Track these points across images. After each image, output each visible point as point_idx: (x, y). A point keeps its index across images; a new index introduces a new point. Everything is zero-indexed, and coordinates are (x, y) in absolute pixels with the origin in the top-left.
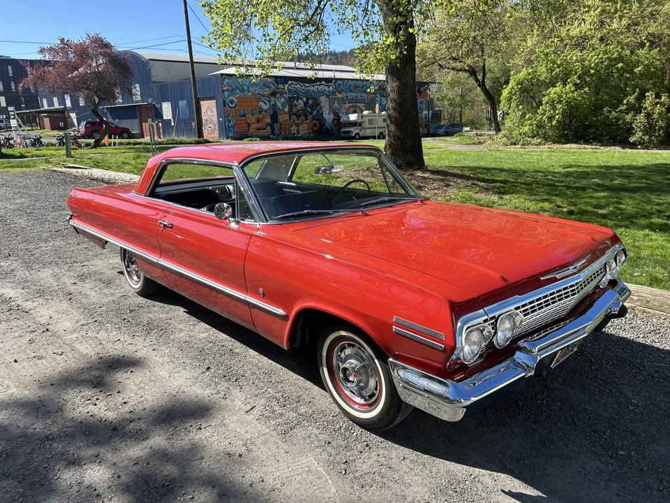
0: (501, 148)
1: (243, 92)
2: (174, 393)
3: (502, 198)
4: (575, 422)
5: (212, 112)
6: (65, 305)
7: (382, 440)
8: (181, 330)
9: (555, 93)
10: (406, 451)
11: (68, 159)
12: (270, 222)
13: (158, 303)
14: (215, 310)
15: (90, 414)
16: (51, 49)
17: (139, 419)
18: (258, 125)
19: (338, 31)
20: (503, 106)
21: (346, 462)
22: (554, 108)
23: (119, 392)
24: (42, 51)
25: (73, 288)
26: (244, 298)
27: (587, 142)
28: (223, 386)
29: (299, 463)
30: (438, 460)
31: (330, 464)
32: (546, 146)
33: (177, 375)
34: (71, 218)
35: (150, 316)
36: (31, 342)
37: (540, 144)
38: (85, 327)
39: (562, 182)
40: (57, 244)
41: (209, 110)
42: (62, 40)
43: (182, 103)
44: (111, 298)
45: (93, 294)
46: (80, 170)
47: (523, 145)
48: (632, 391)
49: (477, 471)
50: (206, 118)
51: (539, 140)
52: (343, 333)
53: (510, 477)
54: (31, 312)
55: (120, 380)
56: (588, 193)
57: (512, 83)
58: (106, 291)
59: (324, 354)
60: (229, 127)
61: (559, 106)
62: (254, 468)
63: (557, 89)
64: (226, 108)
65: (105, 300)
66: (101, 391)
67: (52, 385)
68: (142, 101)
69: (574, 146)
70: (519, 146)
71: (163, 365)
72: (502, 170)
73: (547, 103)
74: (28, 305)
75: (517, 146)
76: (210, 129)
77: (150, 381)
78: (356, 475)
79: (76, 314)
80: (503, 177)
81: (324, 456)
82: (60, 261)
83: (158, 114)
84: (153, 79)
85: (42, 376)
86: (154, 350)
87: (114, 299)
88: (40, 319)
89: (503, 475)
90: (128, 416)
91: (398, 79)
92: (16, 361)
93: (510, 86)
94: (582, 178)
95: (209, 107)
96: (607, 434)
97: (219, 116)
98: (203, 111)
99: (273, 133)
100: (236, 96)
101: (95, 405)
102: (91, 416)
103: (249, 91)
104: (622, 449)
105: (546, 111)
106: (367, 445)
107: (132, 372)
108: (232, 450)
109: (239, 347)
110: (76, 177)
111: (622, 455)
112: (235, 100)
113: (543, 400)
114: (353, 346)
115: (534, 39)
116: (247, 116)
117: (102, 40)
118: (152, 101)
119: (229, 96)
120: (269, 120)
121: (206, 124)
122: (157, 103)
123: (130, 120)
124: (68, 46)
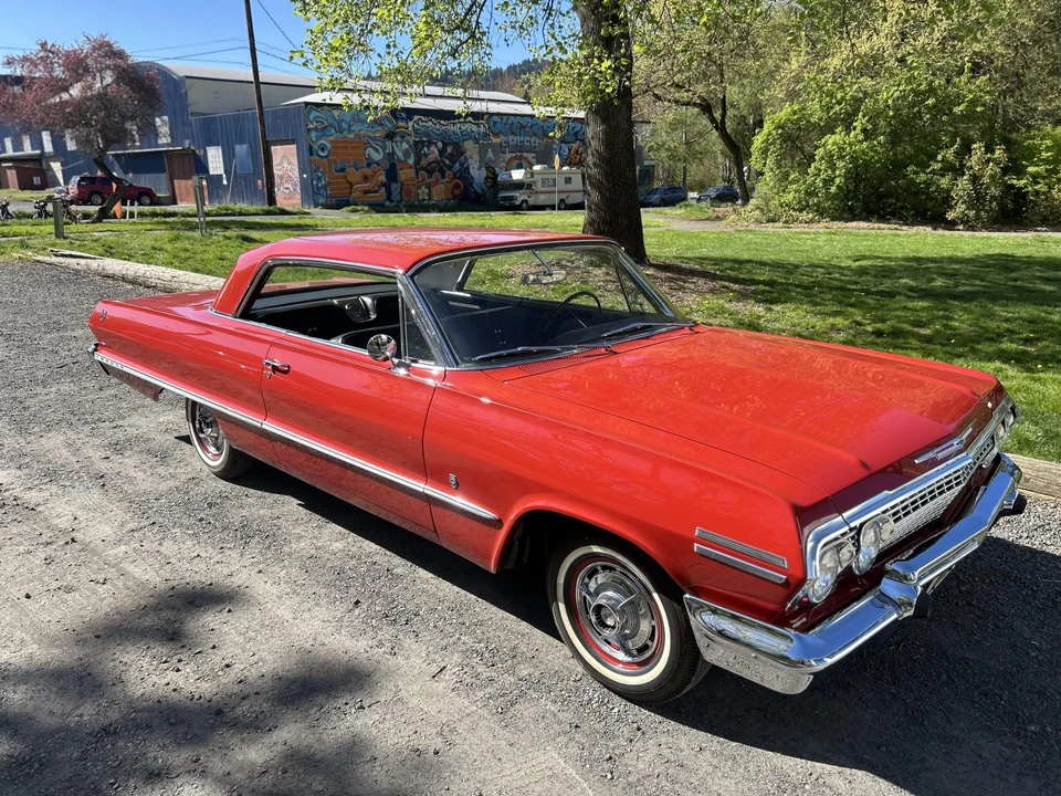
0: (752, 227)
1: (341, 132)
2: (308, 646)
3: (770, 309)
4: (953, 681)
5: (290, 163)
6: (95, 496)
7: (661, 718)
8: (300, 537)
9: (834, 144)
10: (702, 737)
11: (58, 241)
12: (463, 367)
13: (252, 491)
14: (355, 502)
15: (172, 687)
16: (25, 59)
17: (257, 693)
18: (367, 186)
19: (506, 40)
20: (755, 162)
21: (611, 758)
22: (833, 167)
23: (214, 647)
24: (9, 63)
25: (104, 466)
26: (421, 490)
27: (883, 219)
28: (387, 632)
29: (534, 762)
30: (755, 751)
31: (585, 762)
32: (821, 225)
33: (306, 615)
34: (96, 350)
35: (244, 512)
36: (48, 561)
37: (811, 221)
38: (136, 534)
39: (856, 283)
40: (64, 388)
41: (286, 161)
42: (44, 45)
43: (241, 149)
44: (171, 483)
45: (140, 475)
46: (83, 261)
47: (786, 222)
48: (1028, 625)
49: (820, 767)
50: (280, 173)
51: (810, 216)
52: (596, 549)
53: (872, 775)
54: (39, 509)
55: (212, 626)
56: (899, 301)
57: (768, 126)
58: (161, 470)
59: (561, 580)
60: (318, 188)
61: (840, 164)
62: (463, 773)
63: (838, 137)
64: (313, 157)
65: (164, 486)
66: (183, 647)
67: (98, 637)
68: (173, 144)
69: (863, 224)
70: (781, 224)
71: (280, 598)
72: (763, 264)
73: (823, 158)
74: (33, 497)
75: (776, 225)
76: (287, 191)
77: (263, 626)
78: (630, 779)
79: (118, 512)
80: (764, 275)
81: (573, 750)
82: (74, 420)
83: (201, 167)
84: (193, 109)
85: (78, 621)
86: (260, 572)
87: (177, 483)
88: (57, 521)
89: (860, 773)
90: (236, 689)
91: (604, 121)
92: (28, 596)
93: (765, 130)
94: (884, 277)
95: (284, 156)
96: (1005, 698)
97: (302, 170)
98: (275, 163)
99: (389, 198)
100: (331, 138)
101: (178, 670)
102: (174, 690)
103: (350, 131)
104: (1031, 722)
105: (820, 170)
106: (639, 729)
107: (229, 611)
108: (422, 743)
109: (400, 565)
110: (77, 272)
111: (1033, 732)
112: (329, 146)
113: (898, 644)
114: (612, 569)
115: (801, 59)
116: (347, 170)
117: (110, 46)
118: (190, 144)
119: (318, 139)
120: (383, 178)
121: (281, 184)
122: (199, 149)
123: (152, 175)
124: (54, 54)
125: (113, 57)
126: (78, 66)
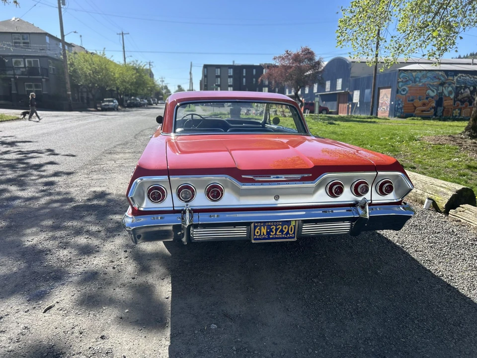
1: (415, 83)
5: (387, 97)
16: (280, 57)
18: (424, 108)
24: (275, 59)
41: (385, 96)
42: (287, 52)
43: (367, 91)
50: (382, 102)
60: (398, 109)
64: (398, 95)
68: (342, 90)
76: (383, 110)
83: (350, 98)
84: (352, 75)
95: (385, 94)
97: (391, 101)
98: (381, 97)
99: (435, 115)
100: (409, 86)
103: (420, 82)
112: (407, 89)
116: (415, 101)
117: (308, 50)
118: (348, 90)
119: (402, 86)
120: (434, 105)
121: (382, 106)
122: (351, 91)
123: (332, 102)
124: (290, 54)
125: (309, 54)
126: (297, 58)
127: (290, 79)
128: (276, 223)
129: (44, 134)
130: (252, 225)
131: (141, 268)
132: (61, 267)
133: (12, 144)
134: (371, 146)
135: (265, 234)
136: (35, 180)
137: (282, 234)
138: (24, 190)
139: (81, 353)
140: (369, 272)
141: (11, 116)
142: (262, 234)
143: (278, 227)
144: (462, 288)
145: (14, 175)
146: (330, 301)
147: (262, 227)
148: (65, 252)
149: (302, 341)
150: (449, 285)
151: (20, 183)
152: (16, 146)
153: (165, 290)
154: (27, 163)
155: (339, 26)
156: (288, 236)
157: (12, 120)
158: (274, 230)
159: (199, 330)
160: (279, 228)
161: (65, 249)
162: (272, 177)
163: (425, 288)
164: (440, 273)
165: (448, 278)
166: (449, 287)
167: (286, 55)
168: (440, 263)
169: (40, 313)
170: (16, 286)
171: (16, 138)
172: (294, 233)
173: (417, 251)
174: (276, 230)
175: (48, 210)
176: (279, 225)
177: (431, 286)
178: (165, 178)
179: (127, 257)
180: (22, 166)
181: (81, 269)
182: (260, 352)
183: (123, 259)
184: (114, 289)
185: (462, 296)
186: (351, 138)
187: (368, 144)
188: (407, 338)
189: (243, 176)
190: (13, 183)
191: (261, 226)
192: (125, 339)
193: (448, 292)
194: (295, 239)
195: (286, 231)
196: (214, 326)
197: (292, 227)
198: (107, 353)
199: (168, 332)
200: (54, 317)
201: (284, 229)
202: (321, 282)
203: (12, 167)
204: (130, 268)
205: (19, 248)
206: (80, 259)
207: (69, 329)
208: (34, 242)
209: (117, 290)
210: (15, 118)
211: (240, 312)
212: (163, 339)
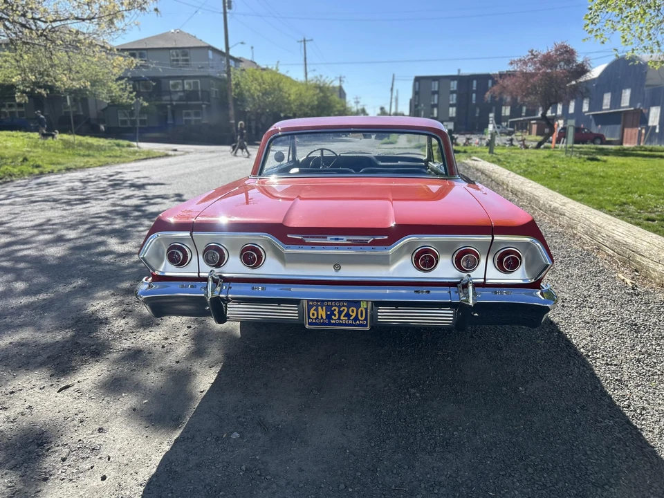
16: (520, 60)
24: (511, 63)
42: (531, 52)
68: (630, 106)
83: (643, 119)
84: (648, 82)
117: (566, 47)
118: (640, 106)
122: (645, 109)
123: (612, 126)
124: (536, 56)
125: (567, 54)
126: (547, 61)
127: (532, 94)
128: (339, 303)
129: (183, 174)
130: (305, 303)
131: (194, 349)
132: (108, 340)
133: (141, 187)
134: (640, 196)
135: (324, 317)
136: (142, 231)
137: (349, 319)
138: (123, 243)
139: (67, 444)
140: (504, 389)
141: (158, 152)
142: (320, 317)
143: (342, 309)
144: (651, 429)
145: (122, 224)
146: (415, 422)
147: (320, 308)
148: (122, 322)
149: (340, 472)
150: (629, 422)
151: (123, 235)
152: (145, 189)
153: (205, 380)
154: (145, 210)
155: (591, 9)
156: (358, 322)
157: (160, 157)
158: (336, 313)
159: (215, 437)
160: (344, 310)
161: (124, 318)
162: (329, 238)
163: (583, 423)
164: (625, 403)
165: (635, 411)
166: (627, 426)
167: (530, 57)
168: (639, 386)
169: (54, 391)
170: (48, 358)
171: (150, 179)
172: (366, 319)
173: (608, 365)
174: (340, 313)
175: (135, 270)
176: (343, 306)
177: (597, 421)
178: (187, 234)
179: (186, 335)
180: (137, 214)
181: (126, 344)
182: (274, 478)
183: (181, 337)
184: (148, 373)
185: (641, 441)
186: (614, 183)
187: (636, 192)
188: (500, 493)
189: (289, 236)
190: (116, 234)
191: (317, 306)
192: (123, 436)
193: (620, 433)
194: (368, 328)
195: (354, 315)
196: (236, 435)
197: (362, 311)
198: (93, 449)
199: (176, 435)
200: (65, 399)
201: (351, 313)
202: (418, 395)
203: (125, 215)
204: (182, 348)
205: (78, 313)
206: (132, 332)
207: (71, 415)
208: (98, 307)
209: (152, 374)
210: (163, 154)
211: (282, 421)
212: (166, 443)
